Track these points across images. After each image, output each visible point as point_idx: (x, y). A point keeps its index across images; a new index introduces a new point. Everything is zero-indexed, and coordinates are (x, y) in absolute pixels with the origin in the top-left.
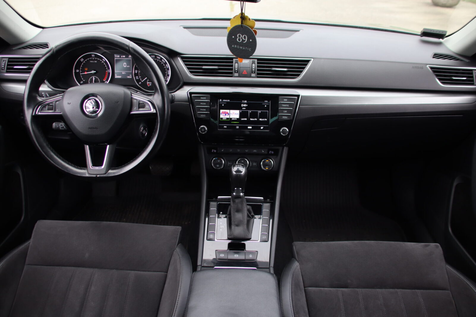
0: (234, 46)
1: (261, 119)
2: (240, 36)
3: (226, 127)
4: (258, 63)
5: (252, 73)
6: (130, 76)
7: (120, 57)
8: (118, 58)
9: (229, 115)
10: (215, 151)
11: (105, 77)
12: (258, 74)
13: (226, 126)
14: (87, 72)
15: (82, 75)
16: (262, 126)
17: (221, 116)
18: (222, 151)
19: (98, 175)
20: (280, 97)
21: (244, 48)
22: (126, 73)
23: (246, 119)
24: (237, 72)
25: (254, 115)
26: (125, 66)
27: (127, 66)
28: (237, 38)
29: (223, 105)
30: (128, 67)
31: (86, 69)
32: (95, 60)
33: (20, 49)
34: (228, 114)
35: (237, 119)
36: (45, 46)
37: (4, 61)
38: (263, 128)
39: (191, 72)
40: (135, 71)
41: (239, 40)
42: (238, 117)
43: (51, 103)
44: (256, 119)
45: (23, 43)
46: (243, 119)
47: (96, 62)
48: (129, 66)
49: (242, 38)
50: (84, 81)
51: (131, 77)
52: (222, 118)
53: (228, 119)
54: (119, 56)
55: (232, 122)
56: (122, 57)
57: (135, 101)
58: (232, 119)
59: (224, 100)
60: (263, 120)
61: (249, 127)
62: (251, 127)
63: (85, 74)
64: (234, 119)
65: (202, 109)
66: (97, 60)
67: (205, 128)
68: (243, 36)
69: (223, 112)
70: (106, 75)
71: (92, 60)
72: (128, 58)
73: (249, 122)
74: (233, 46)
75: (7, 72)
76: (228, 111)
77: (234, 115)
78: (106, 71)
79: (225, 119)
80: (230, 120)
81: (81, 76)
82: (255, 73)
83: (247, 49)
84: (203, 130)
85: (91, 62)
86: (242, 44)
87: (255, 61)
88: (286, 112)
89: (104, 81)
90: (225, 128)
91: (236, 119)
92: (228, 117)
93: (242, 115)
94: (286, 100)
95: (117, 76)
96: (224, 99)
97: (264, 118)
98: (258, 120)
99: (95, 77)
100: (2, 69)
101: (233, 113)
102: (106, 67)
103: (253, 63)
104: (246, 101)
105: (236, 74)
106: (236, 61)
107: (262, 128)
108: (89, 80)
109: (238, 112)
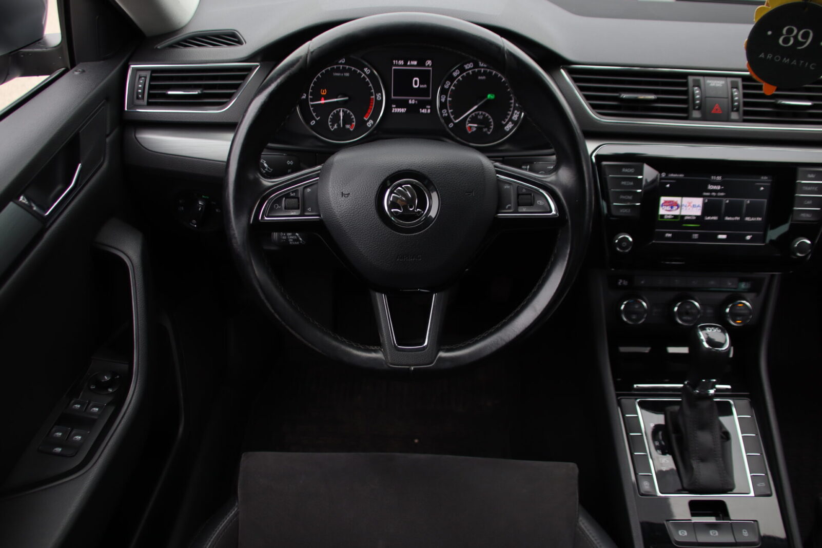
0: (766, 56)
1: (748, 219)
2: (790, 31)
3: (670, 235)
4: (744, 87)
5: (733, 111)
6: (427, 109)
7: (405, 64)
8: (401, 66)
9: (679, 210)
10: (625, 283)
11: (369, 110)
12: (746, 113)
13: (669, 233)
14: (325, 100)
15: (313, 106)
16: (749, 235)
17: (662, 211)
18: (643, 282)
19: (413, 366)
20: (801, 169)
21: (794, 62)
22: (419, 101)
23: (715, 218)
24: (699, 109)
25: (733, 209)
26: (416, 84)
27: (421, 86)
28: (782, 35)
29: (668, 186)
30: (422, 88)
31: (324, 92)
32: (344, 70)
33: (172, 46)
34: (678, 206)
35: (697, 217)
36: (231, 38)
37: (140, 77)
38: (751, 238)
39: (594, 107)
40: (440, 98)
41: (786, 41)
42: (698, 212)
43: (293, 192)
44: (738, 218)
45: (175, 32)
46: (709, 218)
47: (347, 74)
48: (425, 86)
49: (796, 37)
50: (318, 119)
51: (429, 111)
52: (662, 216)
53: (675, 217)
54: (402, 61)
55: (684, 225)
56: (409, 63)
57: (507, 187)
58: (686, 218)
59: (672, 175)
60: (753, 219)
61: (720, 237)
62: (724, 237)
63: (321, 104)
64: (688, 218)
65: (624, 195)
66: (349, 70)
67: (627, 238)
68: (801, 32)
69: (666, 202)
70: (370, 107)
71: (338, 70)
72: (424, 65)
73: (722, 226)
74: (762, 55)
75: (150, 104)
76: (677, 199)
77: (691, 208)
78: (372, 97)
79: (669, 217)
80: (680, 220)
81: (311, 109)
82: (737, 110)
83: (804, 64)
84: (624, 244)
85: (337, 77)
86: (792, 52)
87: (737, 82)
88: (809, 202)
89: (366, 119)
90: (668, 239)
91: (694, 218)
92: (677, 213)
93: (707, 209)
94: (812, 176)
95: (397, 107)
96: (671, 173)
97: (757, 217)
98: (742, 219)
99: (343, 111)
100: (138, 98)
101: (690, 203)
102: (370, 87)
103: (735, 86)
104: (719, 178)
105: (696, 114)
106: (694, 81)
107: (748, 237)
108: (330, 117)
109: (699, 201)
